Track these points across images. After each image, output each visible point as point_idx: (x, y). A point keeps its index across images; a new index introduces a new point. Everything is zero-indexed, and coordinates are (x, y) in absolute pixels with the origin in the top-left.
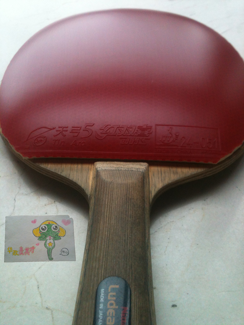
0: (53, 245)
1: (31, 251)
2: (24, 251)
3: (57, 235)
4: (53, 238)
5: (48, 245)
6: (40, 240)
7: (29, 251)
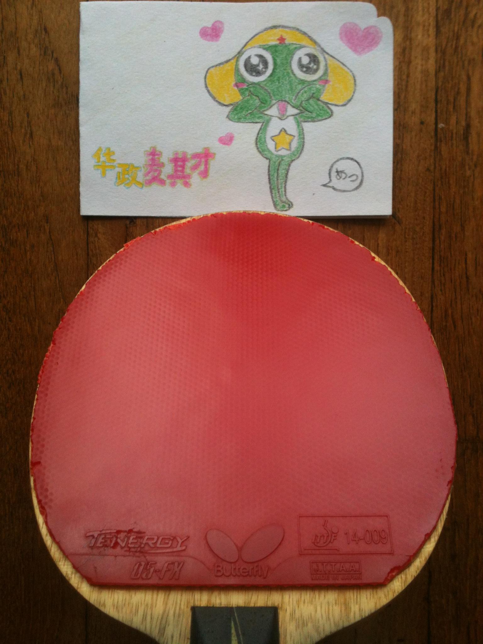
0: (294, 145)
1: (195, 167)
2: (168, 169)
3: (315, 97)
4: (296, 111)
5: (271, 145)
6: (239, 120)
7: (188, 171)
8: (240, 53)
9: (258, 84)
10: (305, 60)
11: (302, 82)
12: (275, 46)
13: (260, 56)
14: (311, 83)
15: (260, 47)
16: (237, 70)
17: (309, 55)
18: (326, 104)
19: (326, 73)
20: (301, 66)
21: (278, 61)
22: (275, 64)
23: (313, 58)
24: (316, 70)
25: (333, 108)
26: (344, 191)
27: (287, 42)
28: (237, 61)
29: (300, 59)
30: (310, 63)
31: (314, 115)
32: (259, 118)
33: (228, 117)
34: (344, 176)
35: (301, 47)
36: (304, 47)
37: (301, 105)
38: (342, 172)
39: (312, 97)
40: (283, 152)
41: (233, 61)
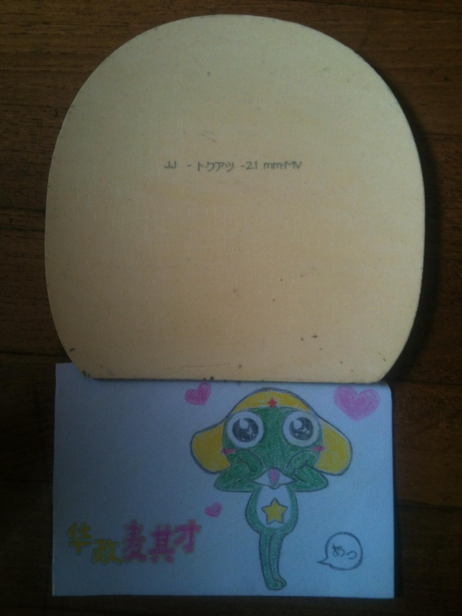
8: (228, 417)
9: (248, 450)
10: (298, 425)
11: (295, 448)
12: (266, 410)
13: (250, 421)
14: (303, 450)
15: (249, 410)
16: (225, 435)
17: (301, 419)
18: (321, 472)
19: (320, 438)
20: (293, 431)
21: (269, 425)
22: (265, 429)
23: (306, 423)
24: (309, 436)
25: (328, 477)
26: (342, 569)
27: (278, 405)
28: (225, 425)
29: (292, 424)
30: (302, 428)
31: (308, 484)
32: (249, 486)
33: (215, 485)
34: (341, 552)
35: (294, 410)
36: (297, 410)
37: (293, 473)
38: (340, 548)
39: (306, 464)
40: (276, 525)
41: (221, 426)
